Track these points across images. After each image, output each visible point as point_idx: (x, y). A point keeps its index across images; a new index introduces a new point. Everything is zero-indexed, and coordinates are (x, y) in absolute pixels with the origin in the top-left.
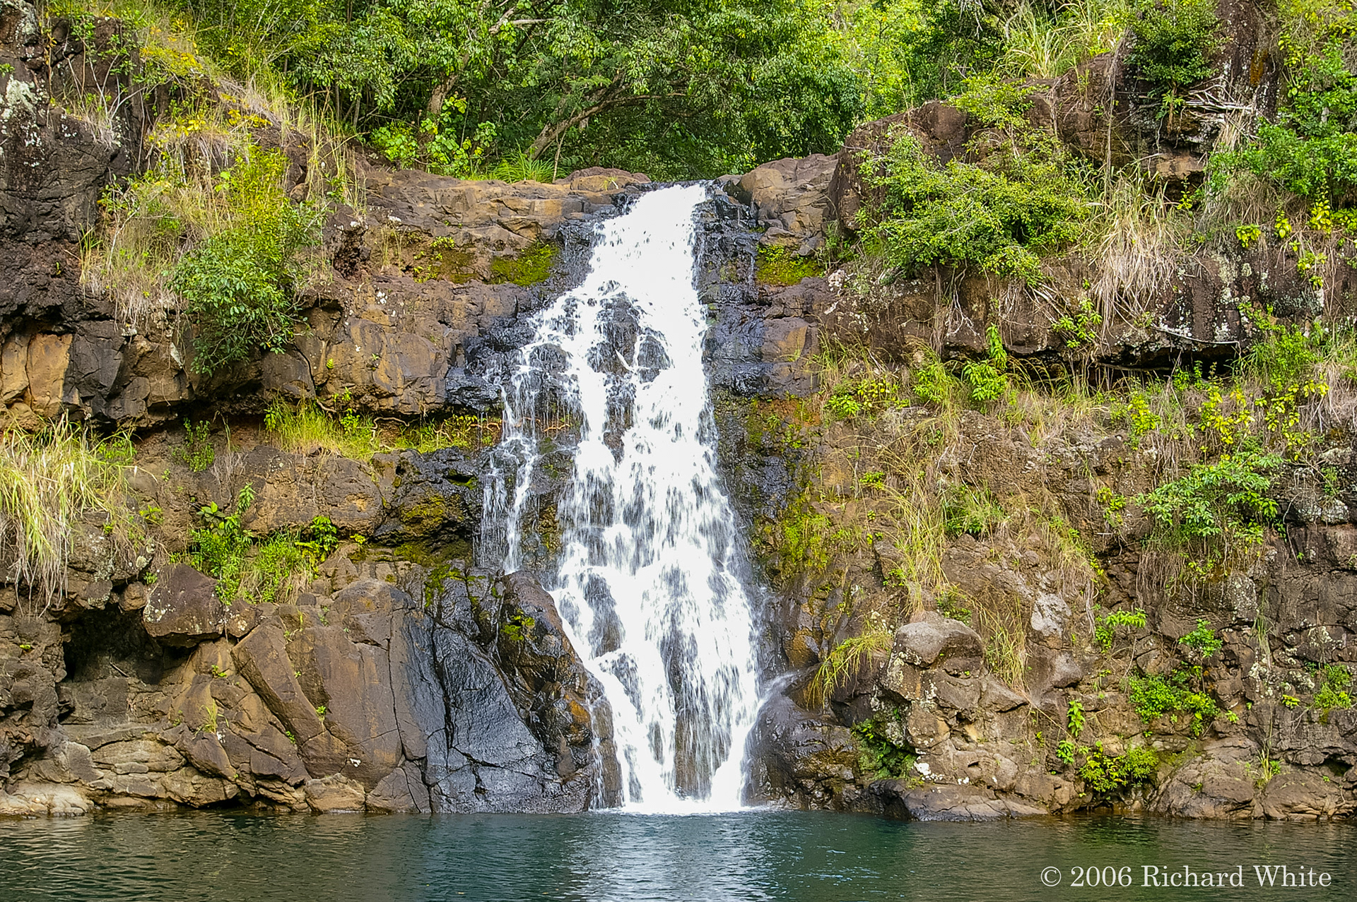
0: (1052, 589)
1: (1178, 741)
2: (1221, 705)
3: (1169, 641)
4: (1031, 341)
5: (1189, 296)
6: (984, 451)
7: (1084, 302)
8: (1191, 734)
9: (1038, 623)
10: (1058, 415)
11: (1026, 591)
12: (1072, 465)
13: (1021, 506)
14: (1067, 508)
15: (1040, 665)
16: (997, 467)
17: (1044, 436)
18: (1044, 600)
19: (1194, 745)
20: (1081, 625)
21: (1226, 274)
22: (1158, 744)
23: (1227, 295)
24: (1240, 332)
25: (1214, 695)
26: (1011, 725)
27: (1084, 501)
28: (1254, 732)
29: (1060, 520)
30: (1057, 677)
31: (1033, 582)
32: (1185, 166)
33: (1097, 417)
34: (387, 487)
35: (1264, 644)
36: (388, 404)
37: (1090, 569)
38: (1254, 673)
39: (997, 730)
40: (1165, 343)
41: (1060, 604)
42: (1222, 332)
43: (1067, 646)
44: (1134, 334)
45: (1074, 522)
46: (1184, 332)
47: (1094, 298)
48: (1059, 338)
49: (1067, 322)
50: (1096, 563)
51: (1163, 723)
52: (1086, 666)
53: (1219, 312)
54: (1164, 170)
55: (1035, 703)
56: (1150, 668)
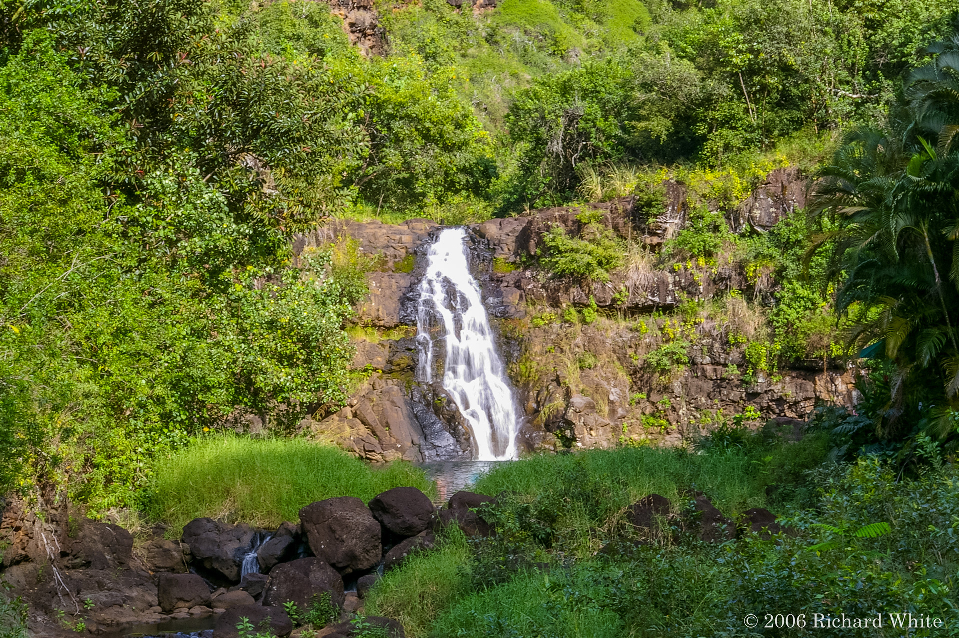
0: (615, 386)
1: (656, 436)
2: (670, 424)
3: (653, 403)
4: (605, 301)
5: (658, 287)
6: (591, 340)
7: (623, 289)
8: (660, 433)
9: (612, 398)
10: (615, 327)
11: (607, 387)
12: (620, 344)
13: (604, 358)
14: (619, 359)
15: (613, 411)
16: (596, 345)
17: (611, 334)
18: (613, 390)
19: (661, 437)
20: (625, 397)
21: (670, 279)
22: (650, 437)
23: (671, 287)
24: (675, 299)
25: (668, 420)
26: (605, 430)
27: (625, 357)
28: (681, 432)
29: (617, 363)
30: (619, 415)
31: (609, 384)
32: (656, 240)
33: (627, 328)
34: (386, 353)
35: (684, 403)
36: (382, 323)
37: (628, 380)
38: (681, 412)
39: (601, 432)
40: (650, 303)
41: (619, 391)
42: (669, 300)
43: (621, 406)
44: (641, 300)
45: (622, 364)
46: (657, 299)
47: (626, 286)
48: (614, 300)
49: (617, 295)
50: (629, 377)
51: (651, 429)
52: (627, 411)
53: (668, 292)
54: (648, 241)
55: (612, 424)
56: (647, 412)
